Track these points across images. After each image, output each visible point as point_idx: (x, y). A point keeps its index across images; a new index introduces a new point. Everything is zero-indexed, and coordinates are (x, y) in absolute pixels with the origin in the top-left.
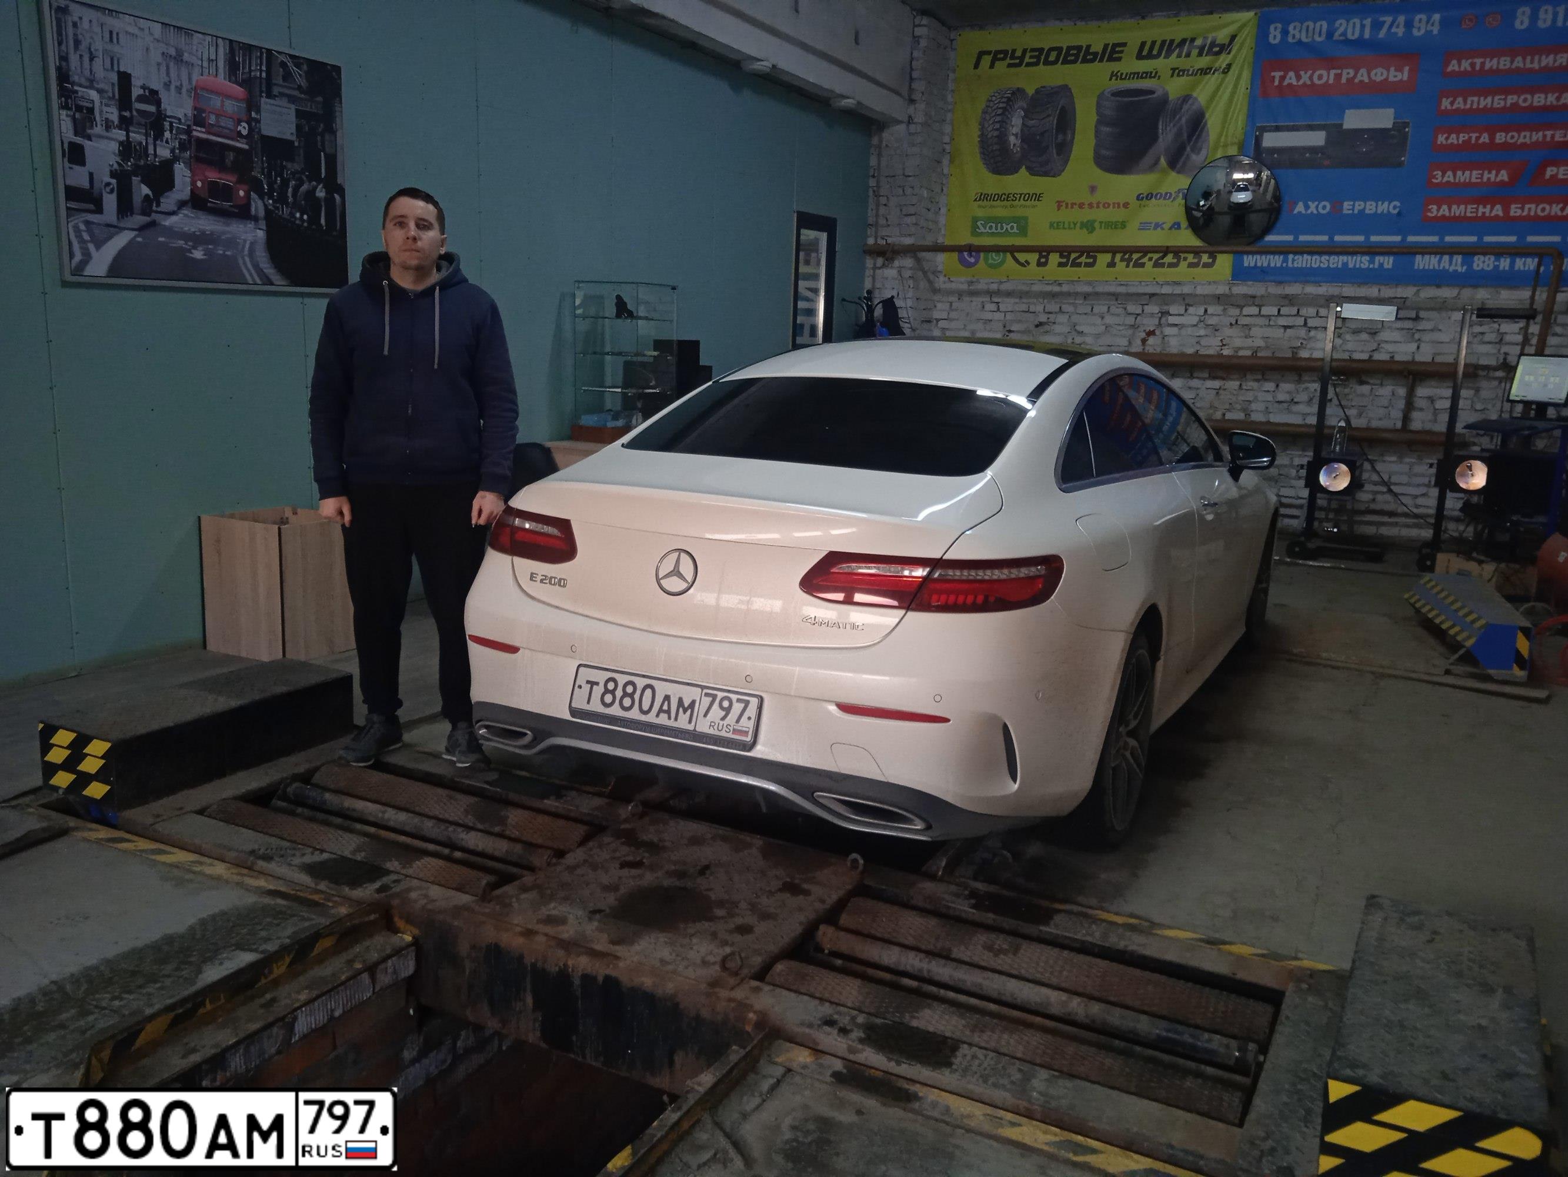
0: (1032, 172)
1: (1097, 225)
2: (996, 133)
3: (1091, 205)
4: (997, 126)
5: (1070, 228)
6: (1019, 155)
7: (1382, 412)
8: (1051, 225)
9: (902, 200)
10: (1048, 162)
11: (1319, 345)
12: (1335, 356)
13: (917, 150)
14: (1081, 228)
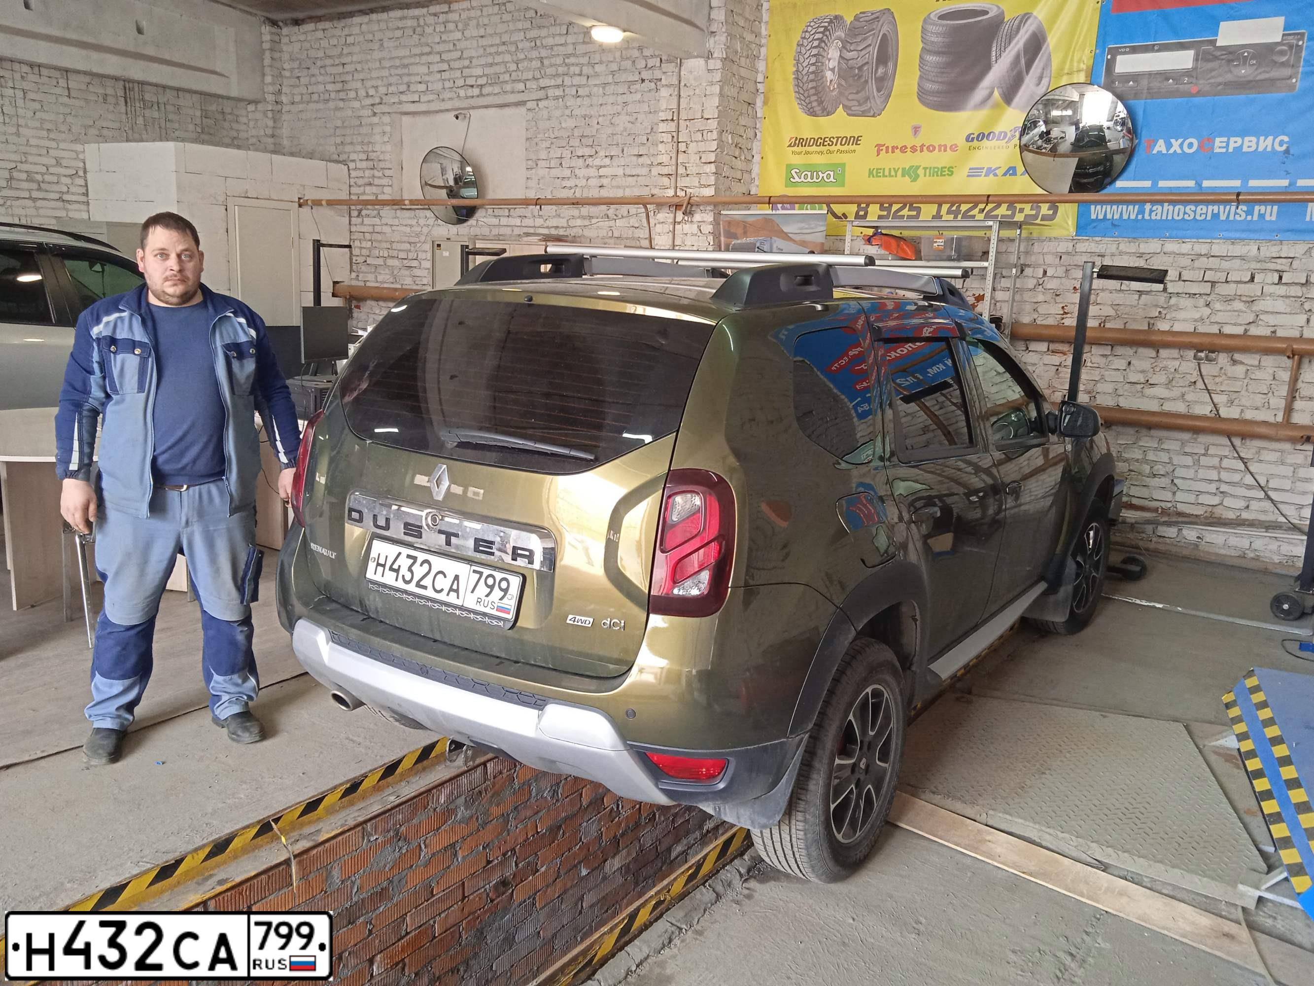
0: (850, 112)
1: (921, 172)
2: (813, 69)
3: (914, 149)
4: (813, 60)
5: (890, 176)
6: (836, 93)
7: (1259, 400)
8: (871, 173)
9: (702, 146)
10: (867, 99)
11: (1181, 315)
12: (1201, 329)
13: (716, 89)
14: (903, 176)
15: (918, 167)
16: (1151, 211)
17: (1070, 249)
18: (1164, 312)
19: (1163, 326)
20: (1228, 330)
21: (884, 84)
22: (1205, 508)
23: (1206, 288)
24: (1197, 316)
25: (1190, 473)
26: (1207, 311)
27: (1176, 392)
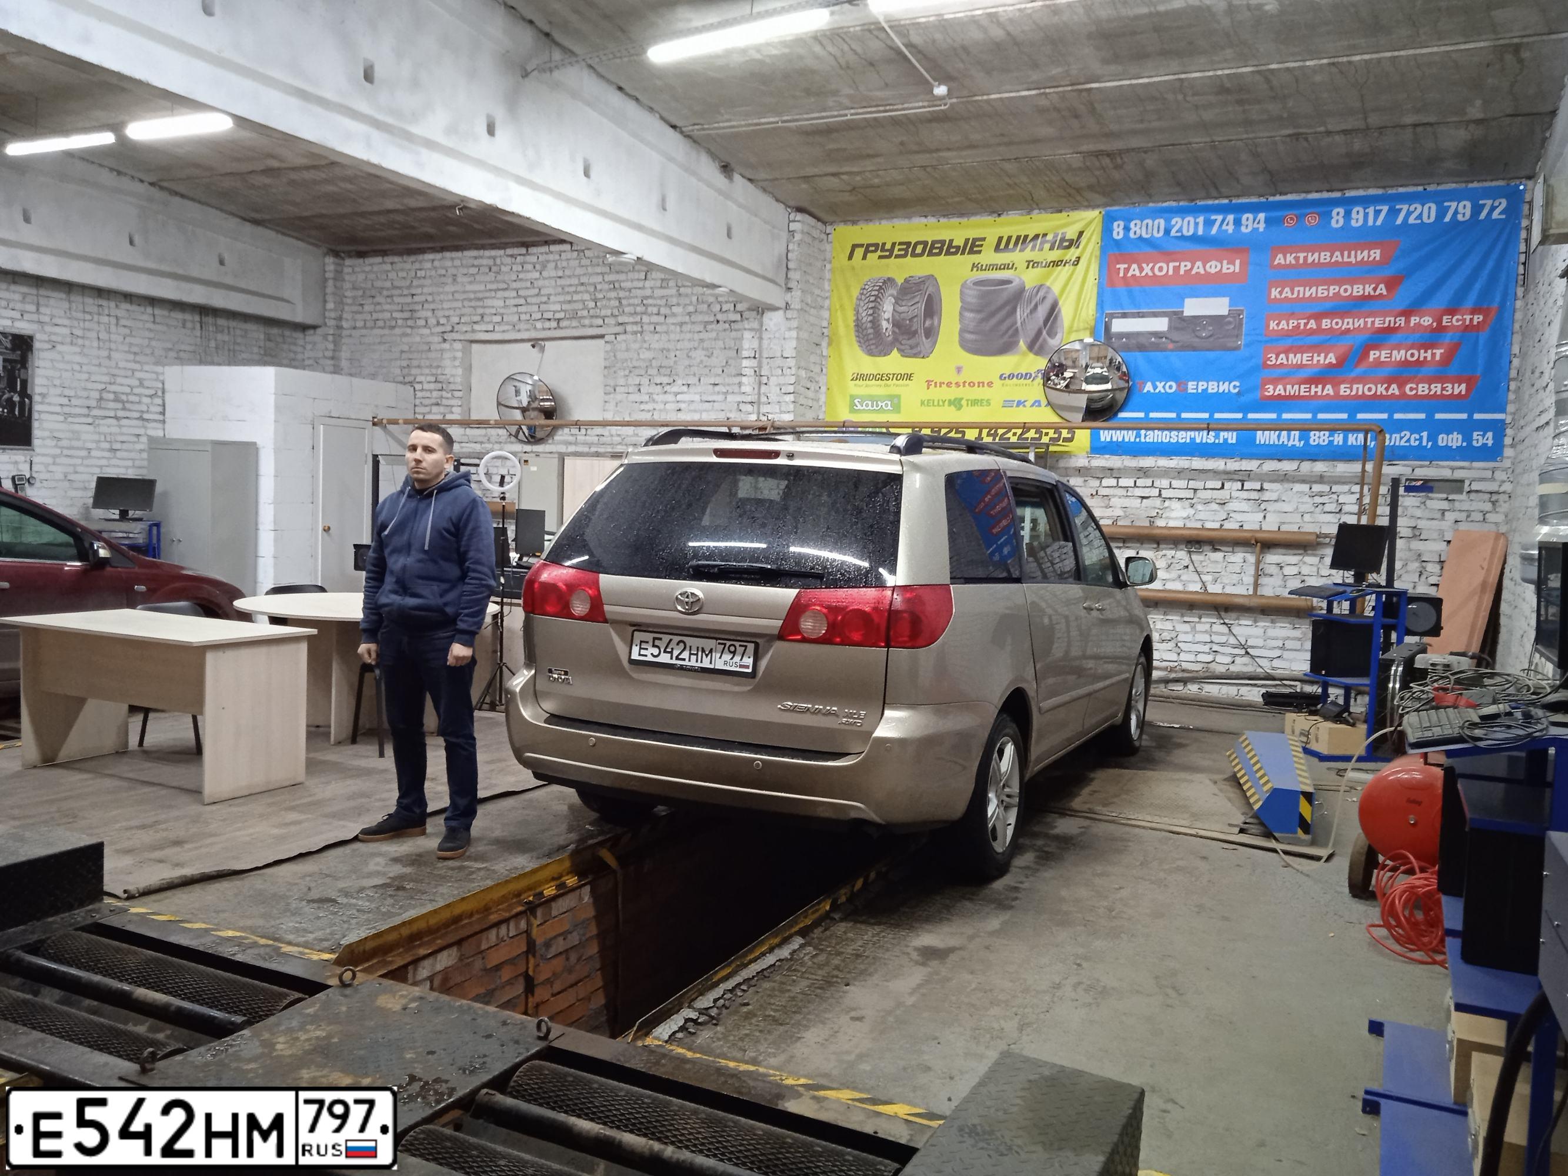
0: (904, 354)
1: (964, 402)
2: (870, 318)
3: (957, 384)
4: (871, 312)
5: (938, 405)
6: (890, 338)
7: (1235, 578)
8: (922, 403)
9: (782, 380)
10: (917, 345)
11: (1173, 514)
12: (1189, 525)
13: (794, 334)
14: (950, 405)
15: (962, 399)
16: (1146, 436)
17: (1087, 464)
18: (1161, 512)
19: (1160, 523)
20: (1208, 525)
21: (931, 333)
22: (1203, 665)
23: (1189, 494)
24: (1185, 515)
25: (1189, 638)
26: (1192, 511)
27: (1174, 575)
